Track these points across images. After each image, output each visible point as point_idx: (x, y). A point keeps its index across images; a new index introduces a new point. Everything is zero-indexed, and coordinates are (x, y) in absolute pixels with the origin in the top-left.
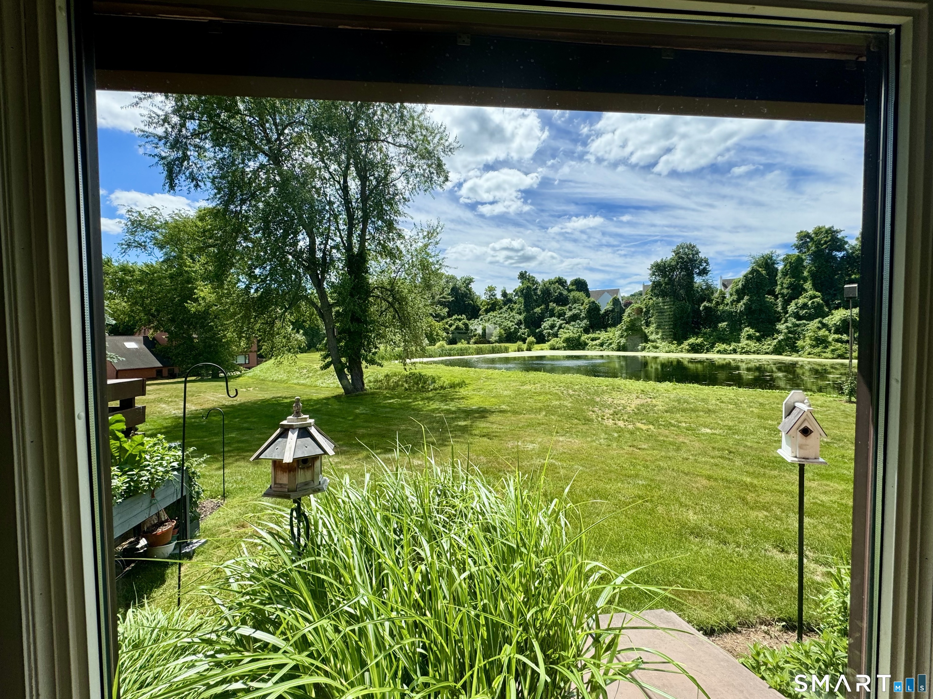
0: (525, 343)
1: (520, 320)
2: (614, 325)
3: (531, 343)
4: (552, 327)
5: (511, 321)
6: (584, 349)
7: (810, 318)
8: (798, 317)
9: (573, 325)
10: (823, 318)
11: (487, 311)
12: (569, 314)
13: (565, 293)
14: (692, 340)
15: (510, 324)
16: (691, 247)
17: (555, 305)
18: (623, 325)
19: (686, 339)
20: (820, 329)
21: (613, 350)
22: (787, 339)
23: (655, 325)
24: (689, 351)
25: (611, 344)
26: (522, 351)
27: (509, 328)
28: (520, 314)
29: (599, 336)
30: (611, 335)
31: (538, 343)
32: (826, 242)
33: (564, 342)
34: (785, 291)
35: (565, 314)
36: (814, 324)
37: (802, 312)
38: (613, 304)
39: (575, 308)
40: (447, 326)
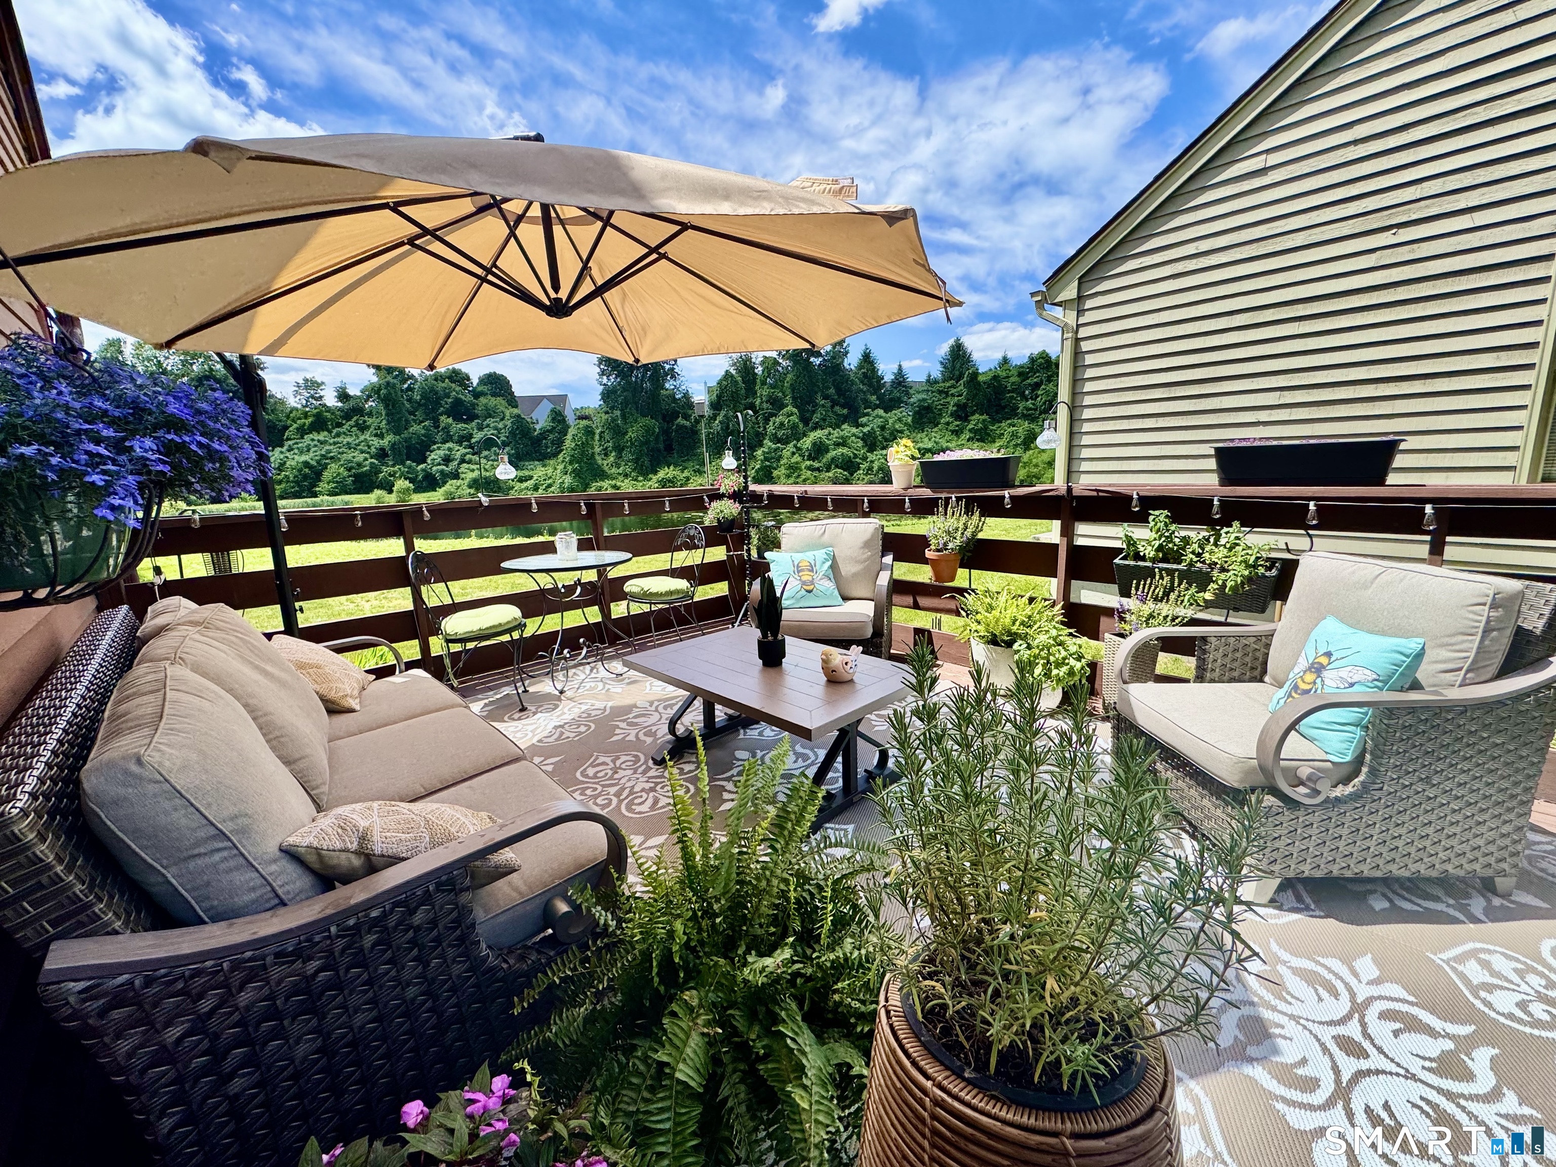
0: (390, 491)
1: (382, 449)
2: (555, 455)
3: (406, 492)
4: (447, 460)
5: (362, 452)
7: (785, 441)
8: (776, 439)
9: (485, 457)
10: (798, 441)
11: (302, 432)
12: (478, 436)
13: (468, 398)
14: (661, 474)
15: (361, 458)
17: (450, 420)
18: (566, 455)
19: (655, 472)
20: (793, 454)
22: (764, 468)
23: (614, 453)
25: (550, 486)
27: (359, 465)
28: (381, 436)
29: (531, 473)
30: (550, 470)
31: (418, 488)
33: (470, 487)
34: (765, 406)
35: (471, 436)
36: (790, 447)
37: (780, 434)
38: (553, 420)
39: (488, 426)
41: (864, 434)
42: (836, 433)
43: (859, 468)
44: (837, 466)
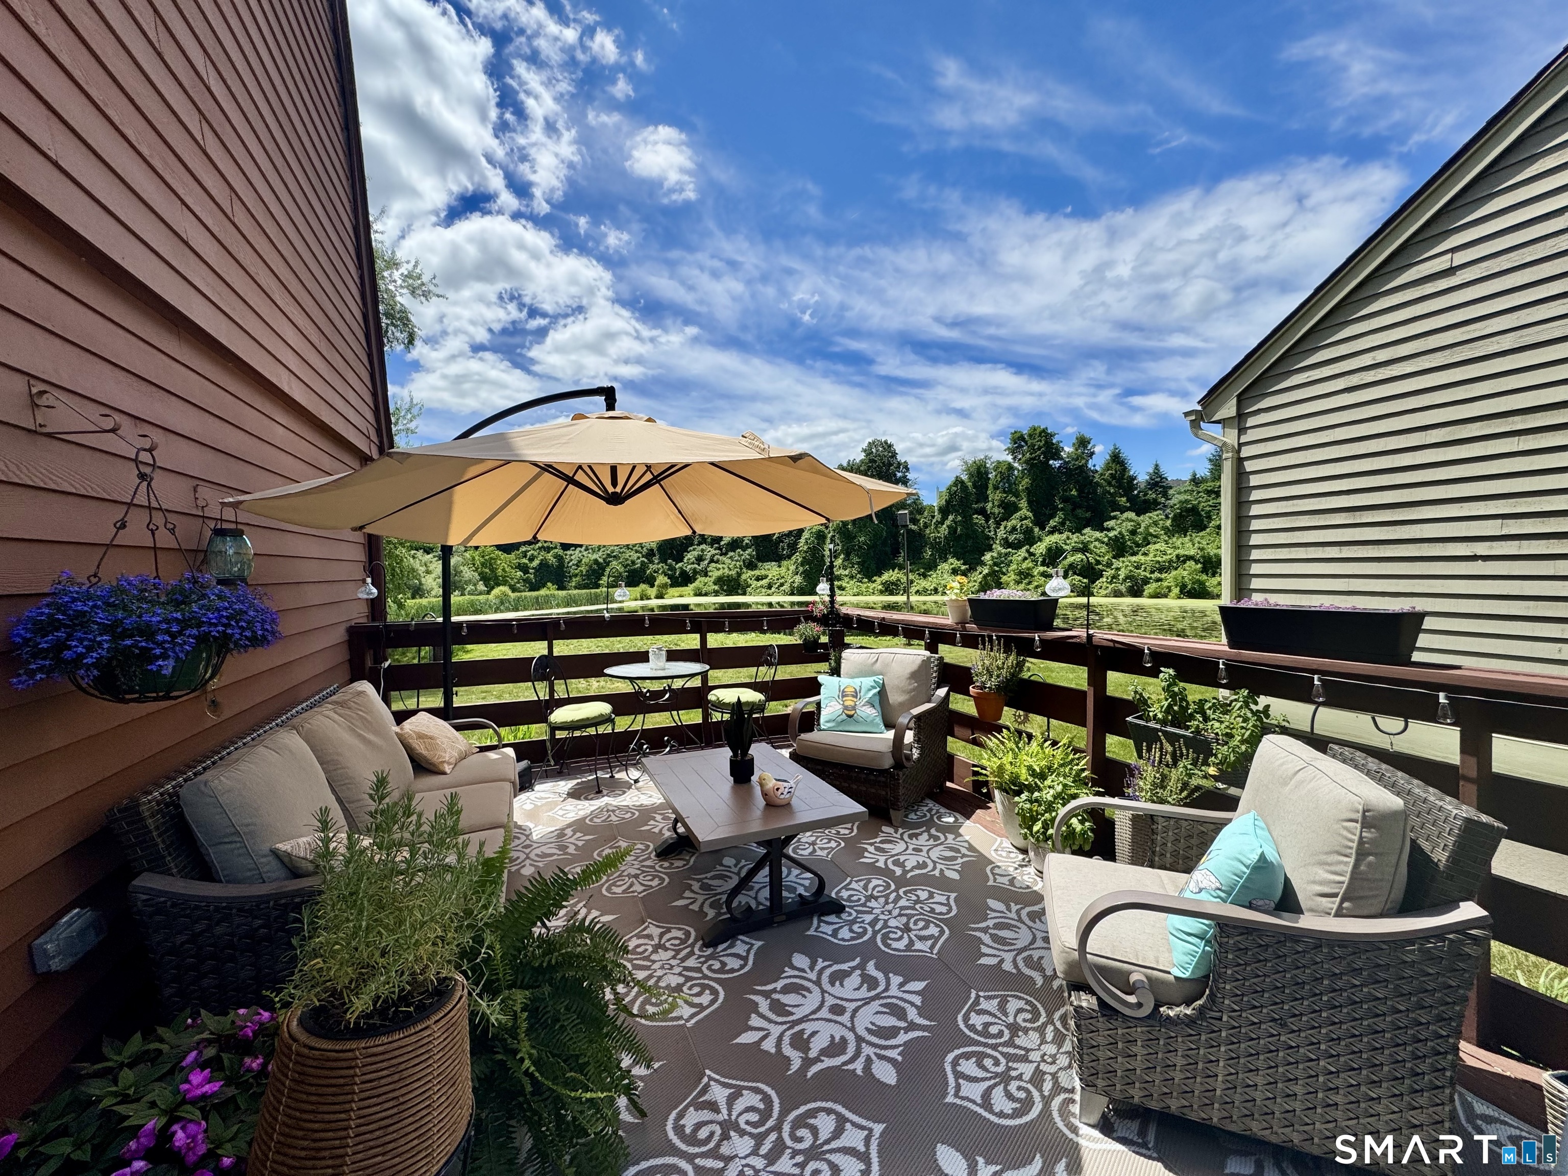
0: (652, 586)
1: (652, 550)
2: (789, 557)
3: (665, 586)
4: (700, 559)
5: (637, 552)
6: (744, 594)
7: (1017, 546)
8: (1007, 544)
9: (731, 557)
10: (1031, 546)
12: (727, 539)
14: (886, 577)
15: (635, 556)
16: (888, 446)
18: (797, 557)
19: (878, 575)
20: (1025, 559)
21: (785, 594)
22: (992, 573)
23: (842, 556)
24: (882, 592)
25: (782, 585)
26: (649, 598)
27: (633, 562)
29: (767, 573)
30: (783, 570)
31: (673, 585)
32: (1039, 448)
33: (715, 584)
34: (996, 510)
35: (721, 539)
36: (1023, 552)
37: (1011, 538)
40: (525, 561)
41: (1110, 539)
42: (1075, 538)
43: (1102, 576)
44: (1075, 573)
